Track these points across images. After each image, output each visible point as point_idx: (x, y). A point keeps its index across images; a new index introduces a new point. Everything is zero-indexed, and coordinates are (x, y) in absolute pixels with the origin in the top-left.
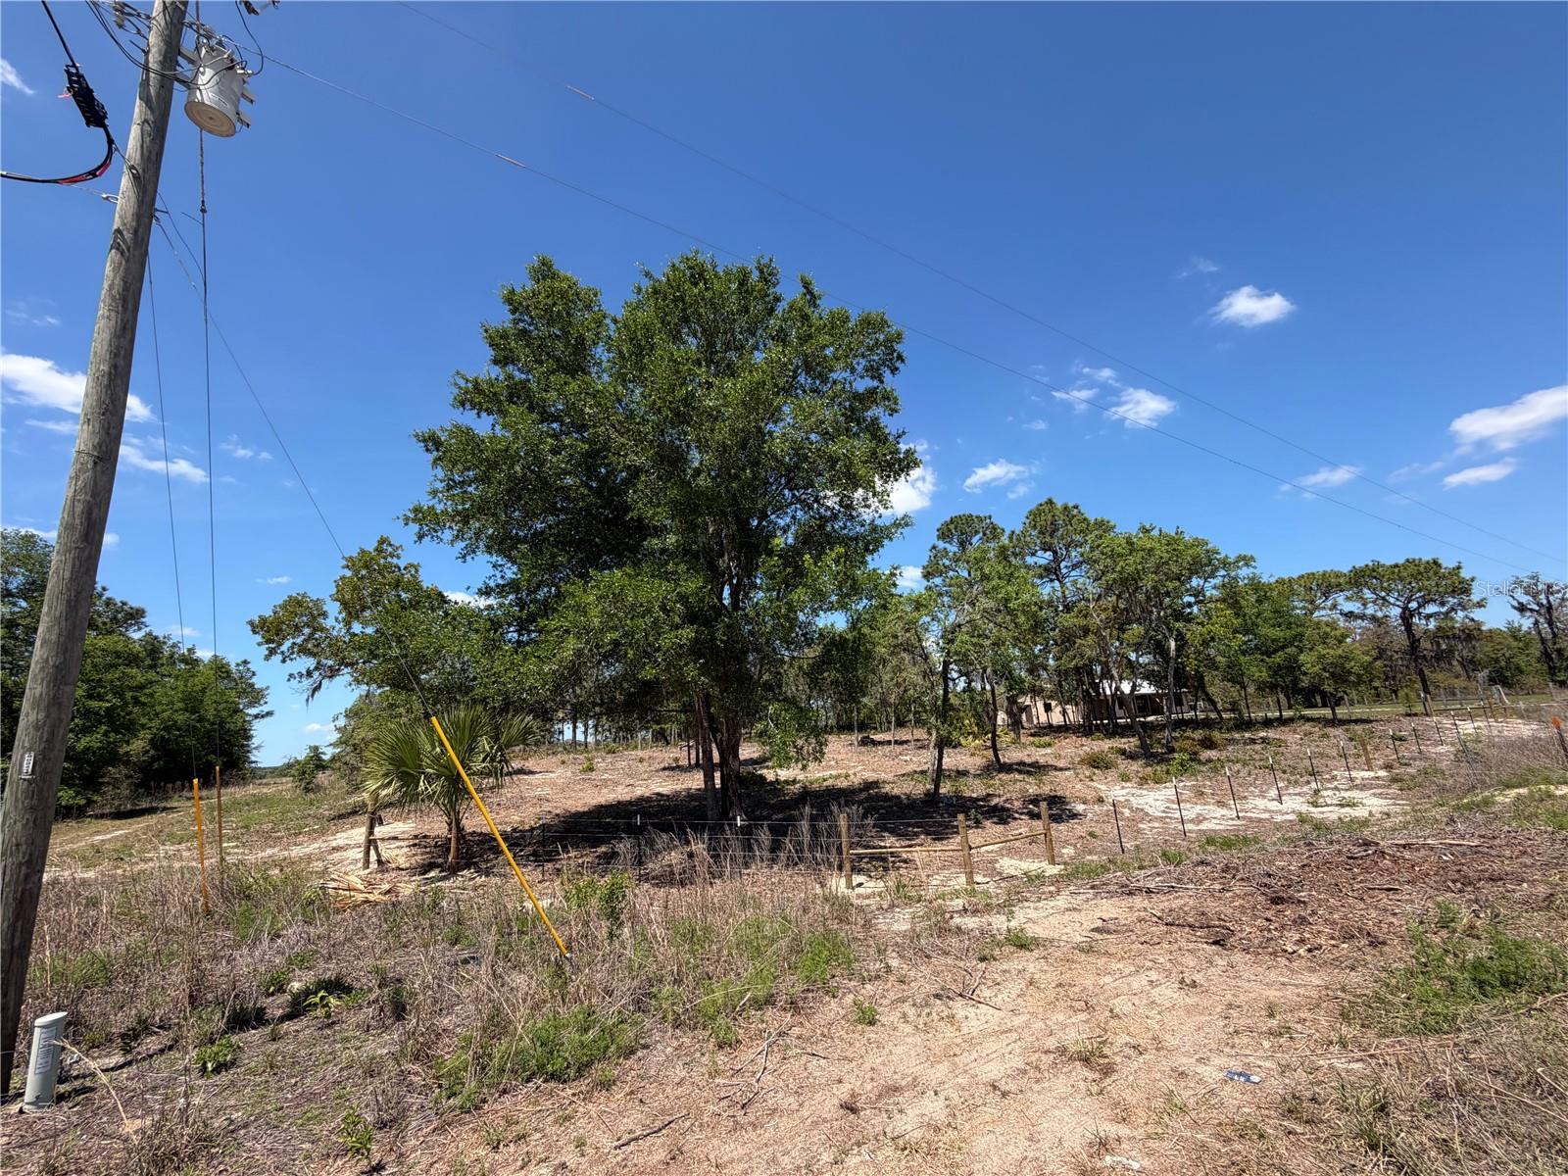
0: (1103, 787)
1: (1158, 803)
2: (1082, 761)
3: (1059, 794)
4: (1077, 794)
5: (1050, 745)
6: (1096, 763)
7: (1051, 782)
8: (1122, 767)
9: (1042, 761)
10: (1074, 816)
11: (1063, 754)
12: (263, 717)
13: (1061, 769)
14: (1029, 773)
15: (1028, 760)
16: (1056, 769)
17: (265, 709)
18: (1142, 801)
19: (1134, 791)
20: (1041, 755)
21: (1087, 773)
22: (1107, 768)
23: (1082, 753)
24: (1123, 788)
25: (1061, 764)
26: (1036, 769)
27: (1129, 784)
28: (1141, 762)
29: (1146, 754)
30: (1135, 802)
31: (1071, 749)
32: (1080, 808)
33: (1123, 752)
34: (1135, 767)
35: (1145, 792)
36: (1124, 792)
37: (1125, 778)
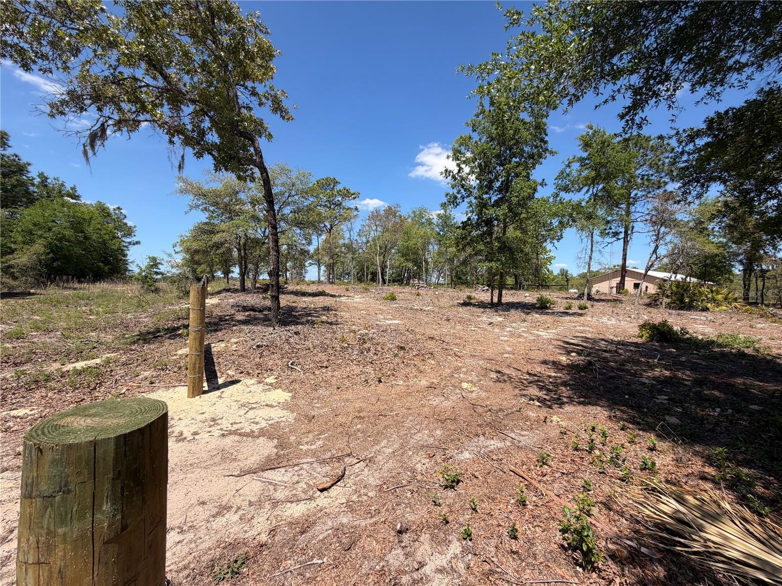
12: (134, 244)
17: (135, 239)
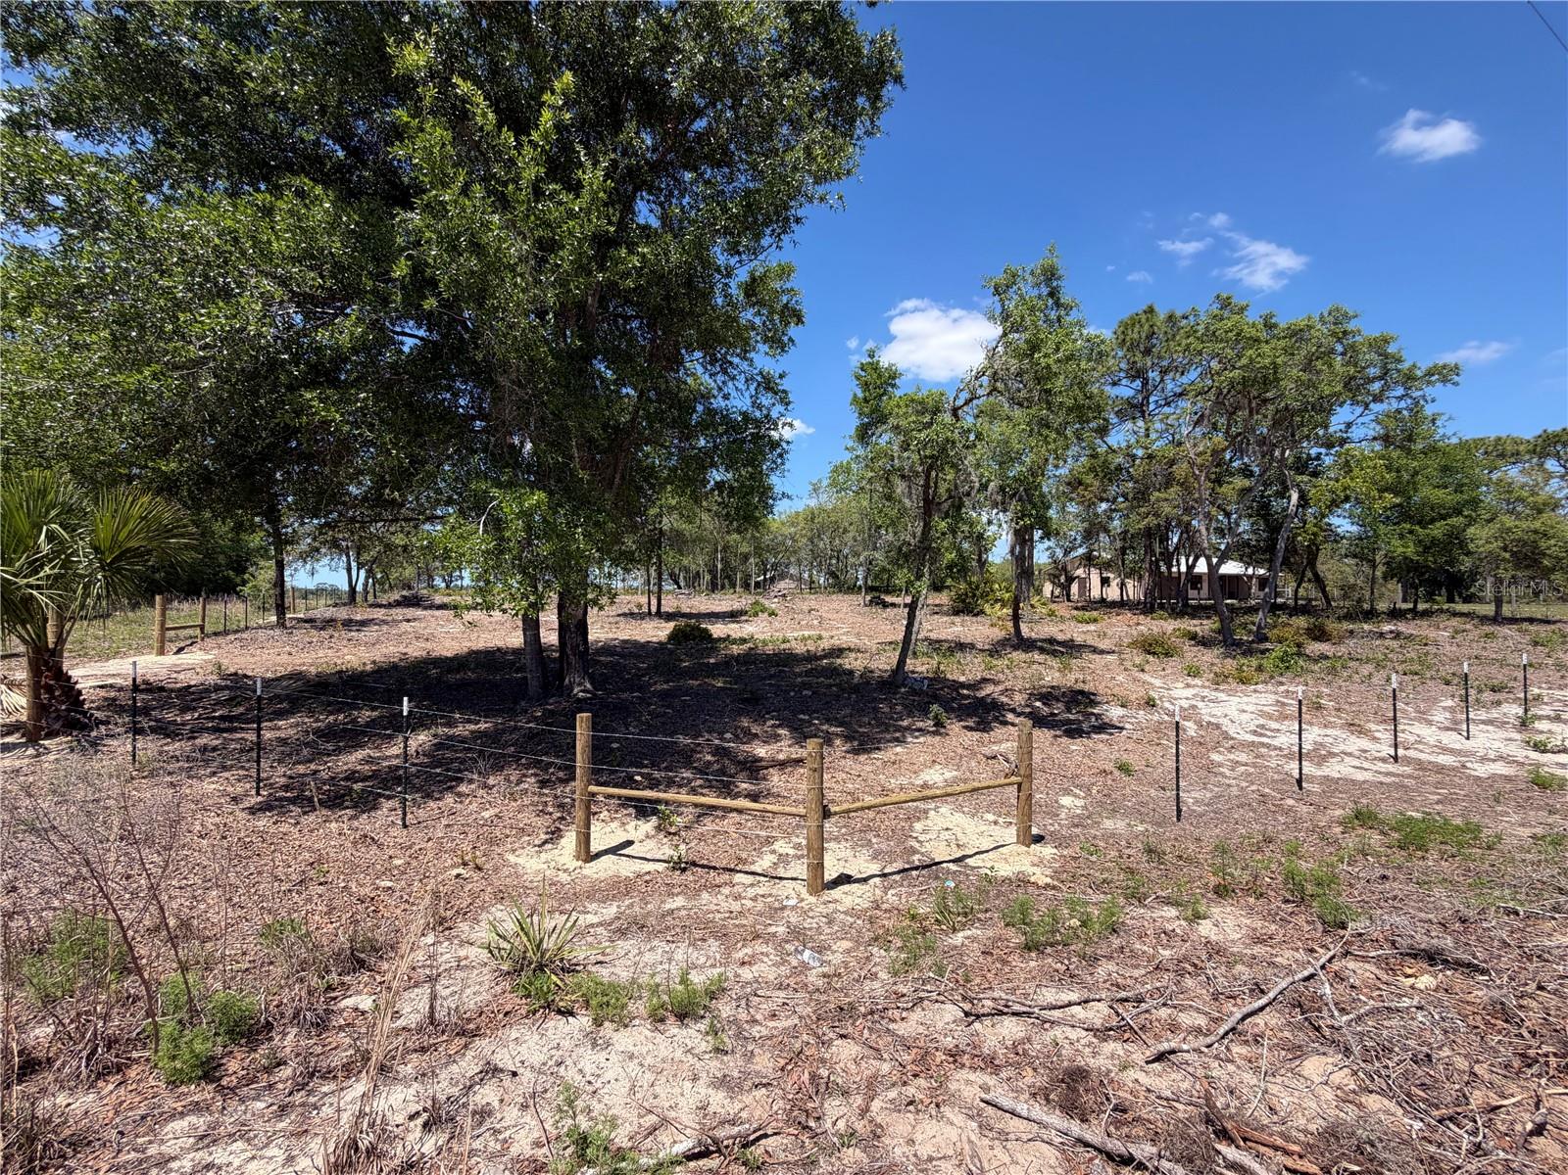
0: (1158, 683)
1: (1245, 717)
2: (1133, 644)
3: (1086, 688)
4: (1116, 691)
5: (1095, 620)
6: (1152, 647)
7: (1082, 669)
8: (1189, 655)
9: (1079, 639)
10: (1103, 727)
11: (1110, 633)
13: (1102, 652)
14: (1054, 653)
15: (1060, 637)
16: (1095, 650)
18: (1218, 711)
19: (1206, 692)
20: (1078, 632)
21: (1138, 661)
22: (1167, 655)
23: (1135, 633)
24: (1188, 686)
25: (1102, 646)
26: (1065, 649)
27: (1197, 681)
28: (1217, 651)
29: (1225, 640)
30: (1206, 712)
31: (1122, 627)
32: (1115, 713)
33: (1193, 637)
34: (1209, 657)
35: (1222, 696)
36: (1189, 692)
37: (1193, 672)
